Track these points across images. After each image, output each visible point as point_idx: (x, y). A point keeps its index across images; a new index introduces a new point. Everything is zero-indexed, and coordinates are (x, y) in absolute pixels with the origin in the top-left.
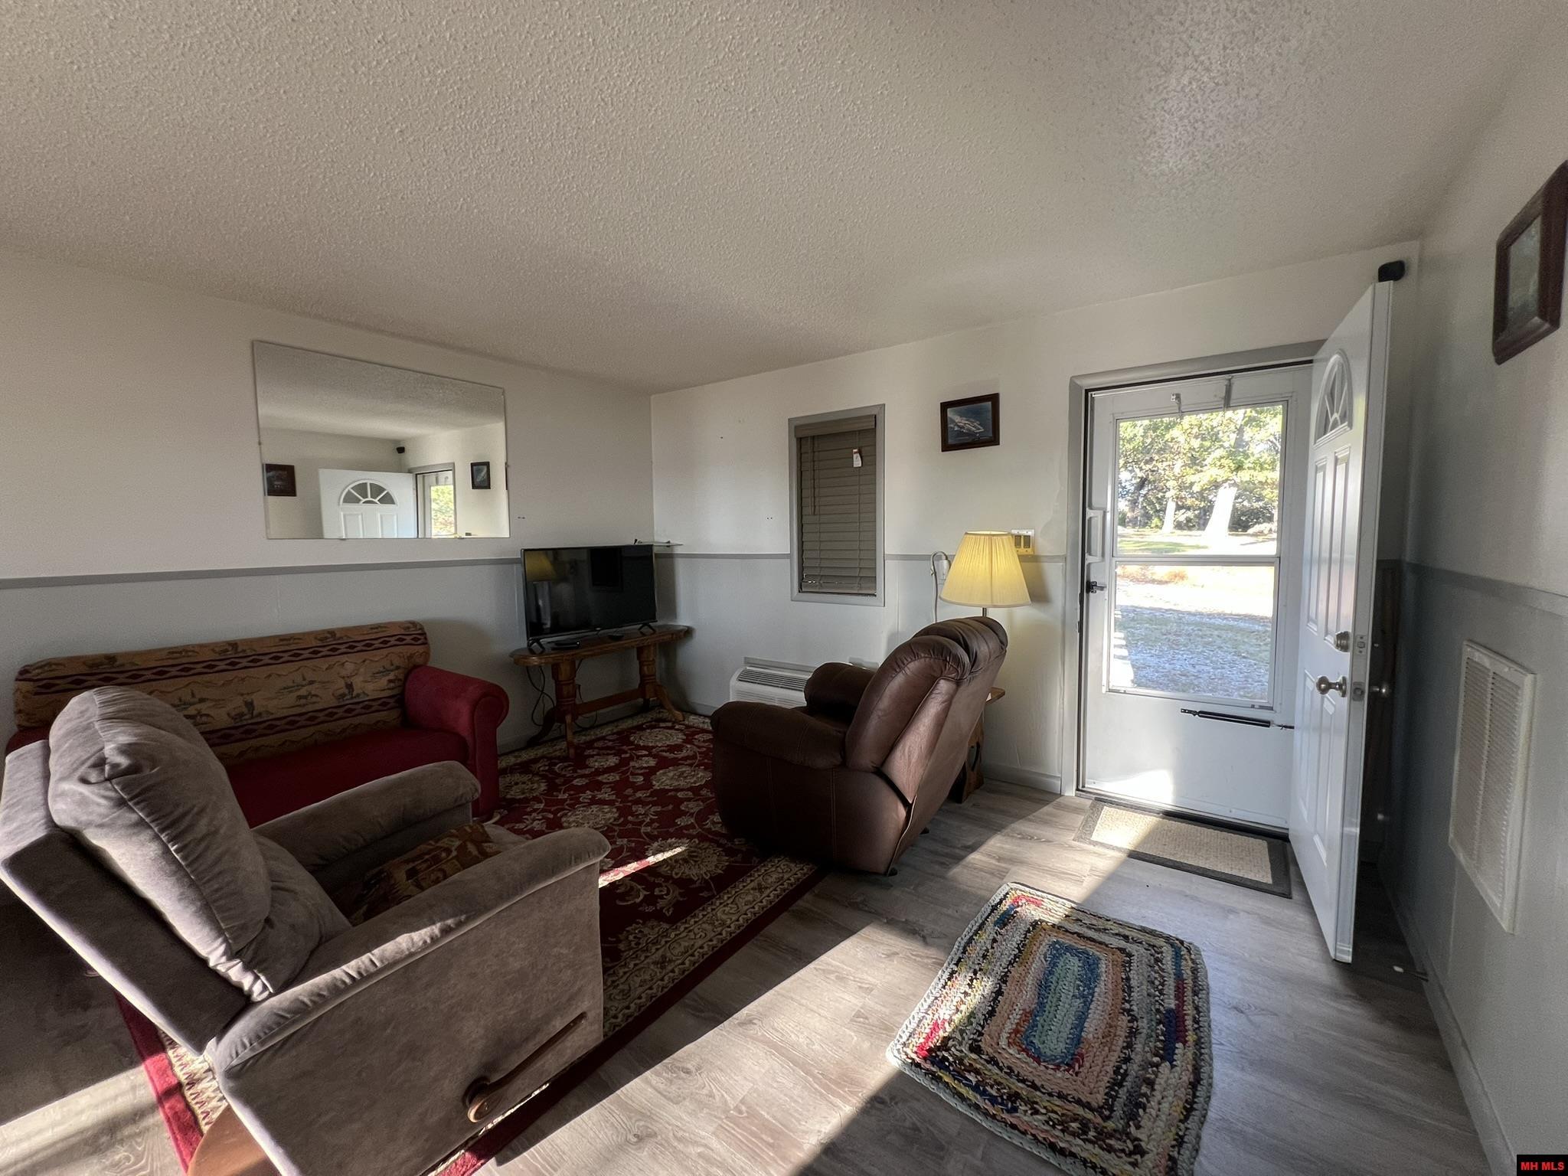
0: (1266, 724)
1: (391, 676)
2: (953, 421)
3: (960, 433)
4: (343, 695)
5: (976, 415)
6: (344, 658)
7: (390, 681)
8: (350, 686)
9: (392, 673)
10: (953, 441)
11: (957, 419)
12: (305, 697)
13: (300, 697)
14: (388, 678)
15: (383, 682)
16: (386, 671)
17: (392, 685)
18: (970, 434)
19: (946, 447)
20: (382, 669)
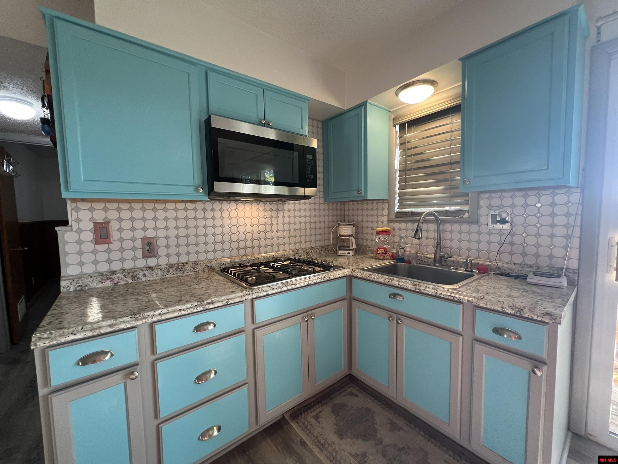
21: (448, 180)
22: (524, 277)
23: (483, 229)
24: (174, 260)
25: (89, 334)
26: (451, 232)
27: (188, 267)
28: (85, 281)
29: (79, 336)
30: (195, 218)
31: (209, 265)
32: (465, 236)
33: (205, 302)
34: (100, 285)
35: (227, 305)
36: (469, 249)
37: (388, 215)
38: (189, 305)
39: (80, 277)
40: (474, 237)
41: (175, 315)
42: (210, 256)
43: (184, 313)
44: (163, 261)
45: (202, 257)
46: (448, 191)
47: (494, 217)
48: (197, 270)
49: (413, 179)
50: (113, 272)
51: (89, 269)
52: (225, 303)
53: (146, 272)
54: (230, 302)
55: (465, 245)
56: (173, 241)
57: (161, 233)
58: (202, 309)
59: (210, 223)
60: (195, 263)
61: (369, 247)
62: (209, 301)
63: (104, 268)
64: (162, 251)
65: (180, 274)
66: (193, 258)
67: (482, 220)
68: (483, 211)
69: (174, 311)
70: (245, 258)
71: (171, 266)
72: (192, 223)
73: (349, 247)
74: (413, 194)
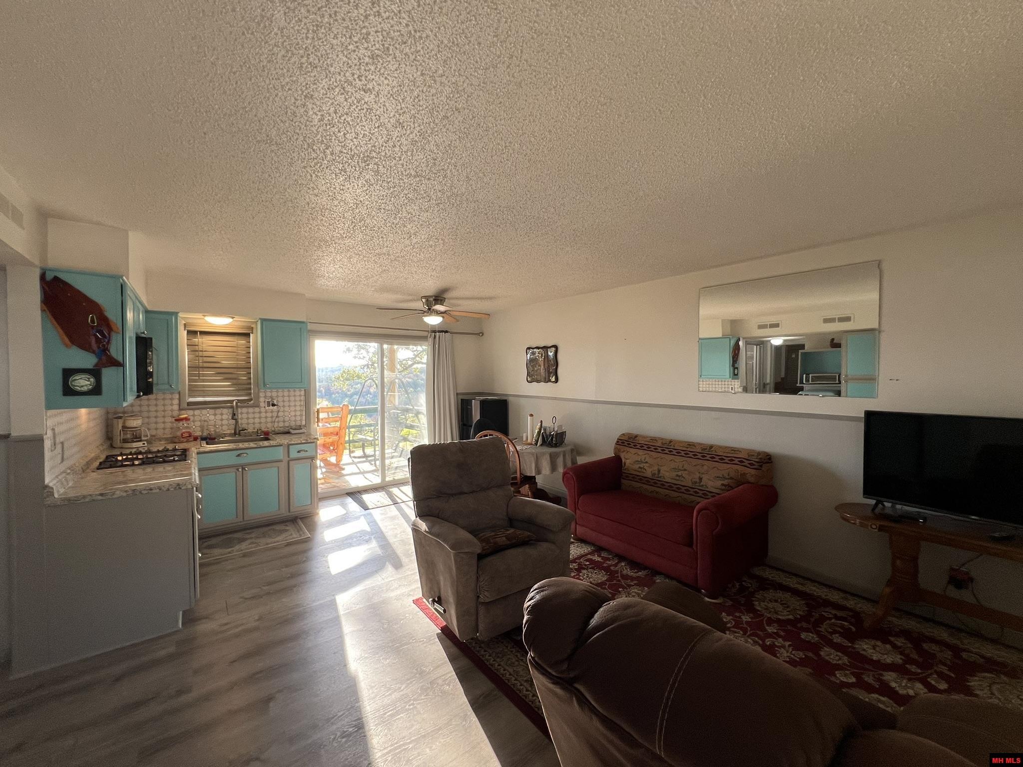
1: (725, 482)
4: (696, 483)
6: (706, 463)
7: (723, 485)
8: (701, 479)
9: (726, 481)
12: (679, 476)
13: (677, 475)
14: (723, 482)
15: (719, 483)
16: (724, 478)
17: (724, 487)
20: (721, 476)
21: (236, 379)
22: (288, 433)
23: (263, 410)
26: (242, 413)
32: (251, 416)
36: (254, 424)
37: (179, 405)
40: (257, 415)
46: (236, 386)
47: (268, 402)
49: (204, 375)
55: (251, 421)
61: (154, 436)
67: (262, 404)
68: (262, 399)
73: (140, 438)
74: (204, 386)
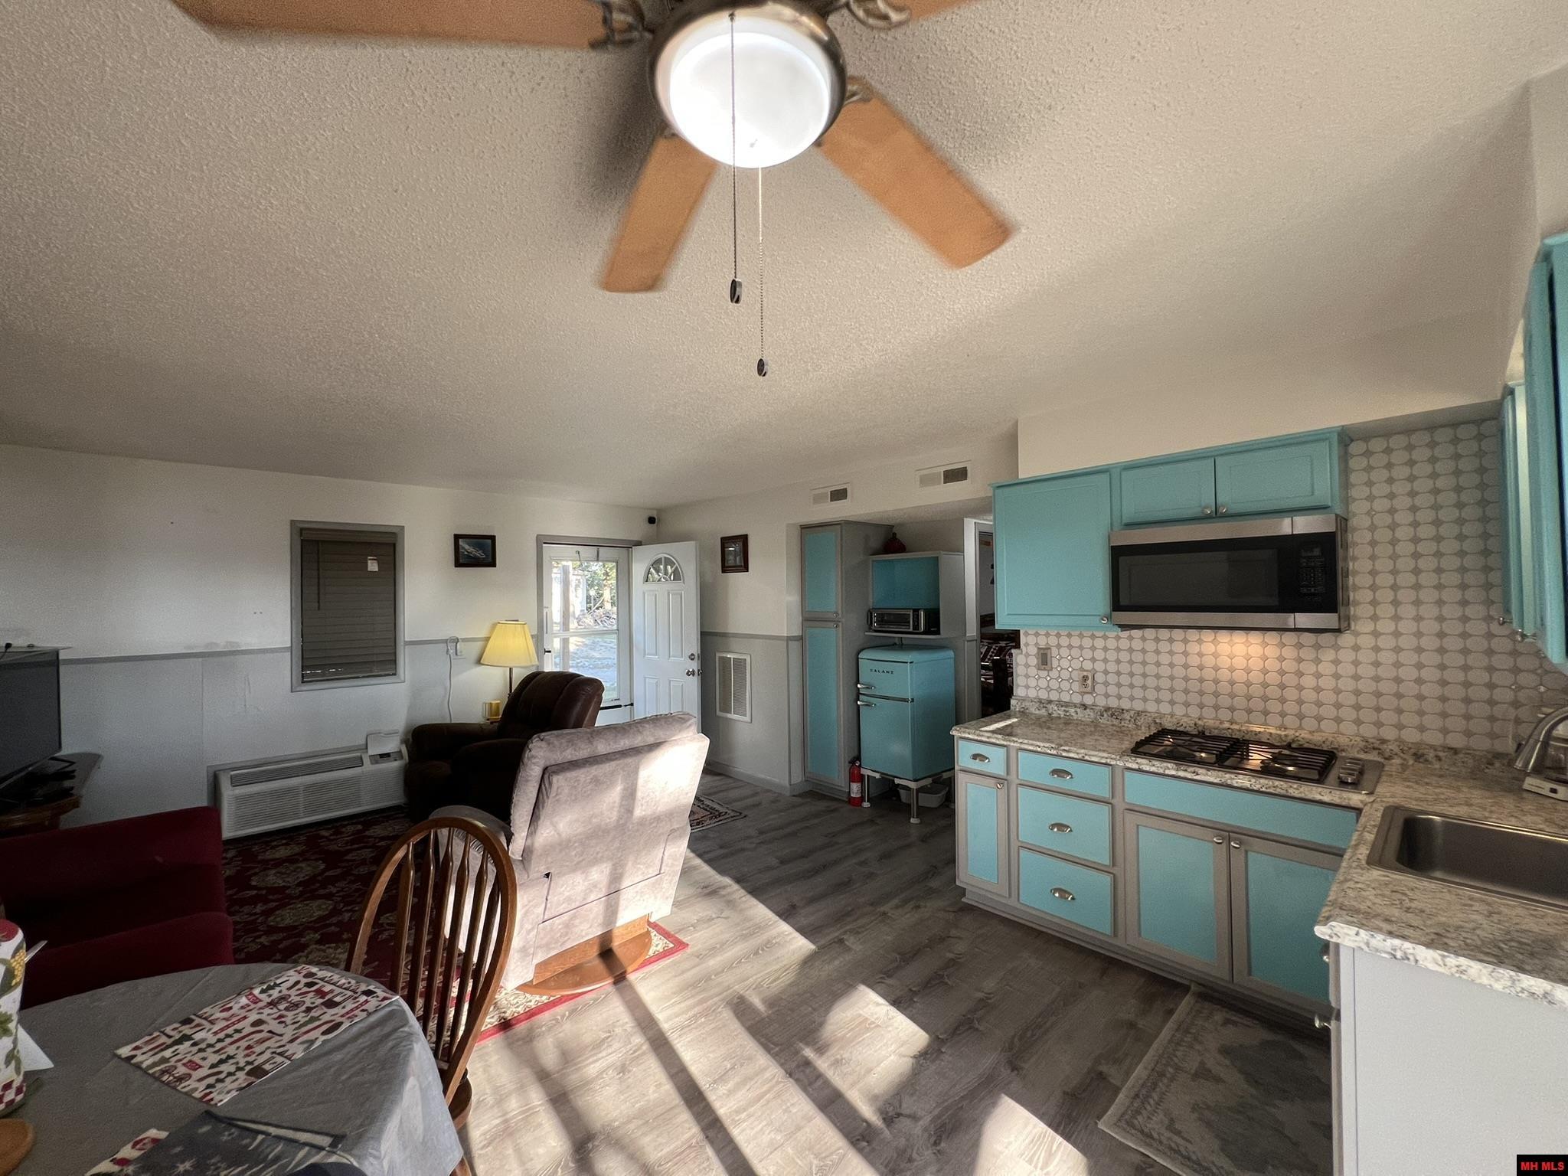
0: (620, 706)
2: (463, 548)
3: (468, 556)
5: (480, 547)
10: (462, 561)
11: (467, 547)
18: (476, 558)
19: (458, 564)
24: (1113, 703)
25: (976, 738)
27: (1127, 716)
28: (1027, 704)
29: (970, 736)
30: (1144, 651)
31: (1158, 721)
33: (1063, 748)
34: (1037, 712)
35: (1082, 760)
38: (1047, 745)
39: (1023, 700)
41: (1031, 748)
42: (1165, 709)
43: (1039, 749)
44: (1102, 702)
45: (1151, 707)
48: (1139, 723)
50: (1050, 702)
51: (1032, 693)
52: (1080, 756)
53: (1078, 710)
54: (1087, 758)
56: (1112, 678)
57: (1099, 666)
58: (1055, 752)
59: (1165, 659)
60: (1139, 713)
62: (1067, 748)
63: (1044, 695)
64: (1100, 689)
65: (1116, 722)
66: (1138, 706)
69: (1032, 745)
70: (1227, 725)
71: (1107, 709)
72: (1138, 657)
